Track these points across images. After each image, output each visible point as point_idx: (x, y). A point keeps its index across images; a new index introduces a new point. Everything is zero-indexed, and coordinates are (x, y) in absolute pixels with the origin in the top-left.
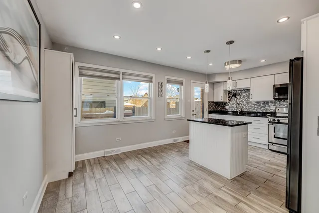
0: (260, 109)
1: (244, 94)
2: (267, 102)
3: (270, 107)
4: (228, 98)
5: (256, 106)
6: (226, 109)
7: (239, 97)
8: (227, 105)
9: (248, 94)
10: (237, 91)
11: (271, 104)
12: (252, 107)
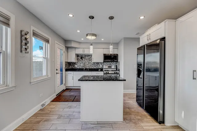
0: (95, 67)
1: (87, 58)
2: (99, 63)
3: (99, 65)
4: (77, 59)
5: (93, 65)
6: (75, 67)
7: (84, 59)
8: (76, 65)
9: (89, 58)
10: (82, 55)
11: (100, 64)
12: (91, 65)
